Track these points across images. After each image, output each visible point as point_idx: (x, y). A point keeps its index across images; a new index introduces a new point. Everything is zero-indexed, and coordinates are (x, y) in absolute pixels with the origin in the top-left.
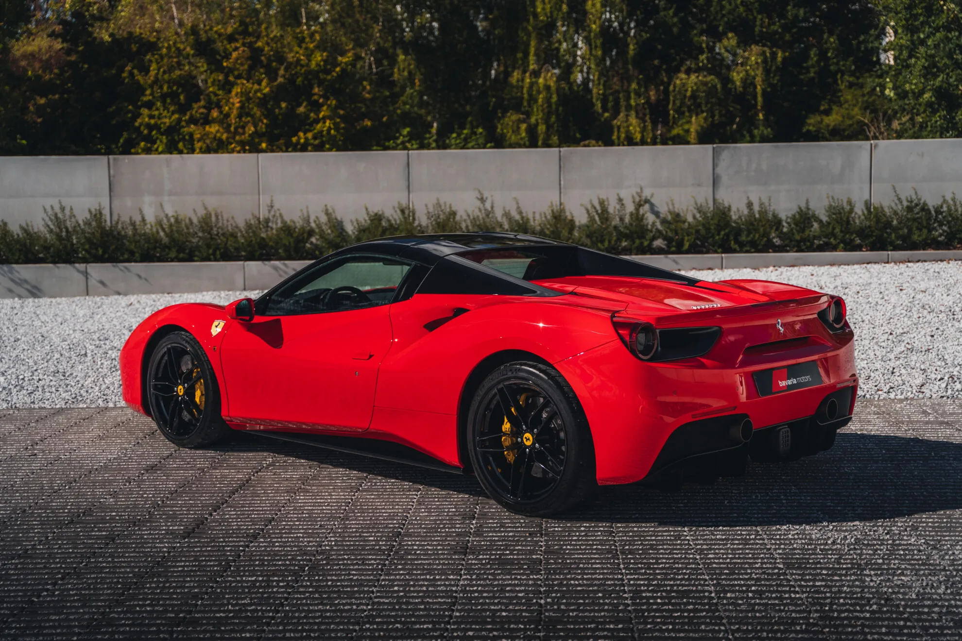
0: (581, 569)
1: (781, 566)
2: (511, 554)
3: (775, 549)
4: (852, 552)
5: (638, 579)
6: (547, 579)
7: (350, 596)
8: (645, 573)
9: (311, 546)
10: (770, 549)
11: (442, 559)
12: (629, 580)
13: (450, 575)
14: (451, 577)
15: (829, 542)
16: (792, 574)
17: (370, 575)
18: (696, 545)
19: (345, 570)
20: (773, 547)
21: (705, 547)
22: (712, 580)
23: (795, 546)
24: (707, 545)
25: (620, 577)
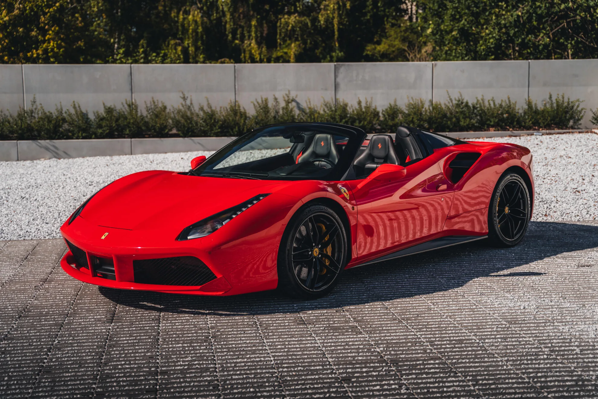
0: (385, 330)
1: (505, 323)
2: (334, 323)
3: (494, 314)
4: (539, 313)
5: (425, 334)
6: (370, 337)
7: (254, 352)
8: (427, 331)
9: (202, 324)
10: (489, 314)
11: (295, 328)
12: (421, 335)
13: (307, 337)
14: (309, 338)
15: (522, 308)
16: (515, 327)
17: (256, 339)
18: (445, 313)
19: (238, 337)
20: (491, 312)
21: (450, 314)
22: (471, 333)
23: (503, 311)
24: (452, 313)
25: (413, 333)
